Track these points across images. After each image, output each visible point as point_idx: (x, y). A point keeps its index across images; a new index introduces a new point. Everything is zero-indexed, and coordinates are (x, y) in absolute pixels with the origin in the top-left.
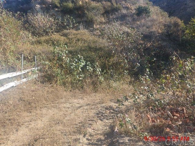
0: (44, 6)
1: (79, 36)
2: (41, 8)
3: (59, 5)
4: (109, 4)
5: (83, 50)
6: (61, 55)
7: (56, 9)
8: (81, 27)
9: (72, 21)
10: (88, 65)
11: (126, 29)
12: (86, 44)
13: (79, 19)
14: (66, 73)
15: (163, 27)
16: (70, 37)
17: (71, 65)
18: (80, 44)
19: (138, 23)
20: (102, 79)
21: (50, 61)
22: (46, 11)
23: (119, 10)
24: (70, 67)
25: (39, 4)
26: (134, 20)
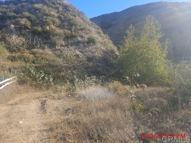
0: (18, 26)
1: (43, 56)
2: (15, 28)
3: (30, 28)
4: (69, 32)
5: (45, 67)
6: (31, 70)
7: (28, 30)
8: (46, 47)
9: (40, 43)
10: (46, 76)
11: (78, 52)
12: (48, 62)
13: (45, 41)
14: (33, 80)
15: (102, 53)
16: (37, 55)
17: (36, 76)
18: (43, 62)
19: (87, 49)
20: (52, 84)
21: (23, 72)
22: (19, 30)
23: (76, 37)
24: (35, 77)
25: (13, 24)
26: (84, 46)
